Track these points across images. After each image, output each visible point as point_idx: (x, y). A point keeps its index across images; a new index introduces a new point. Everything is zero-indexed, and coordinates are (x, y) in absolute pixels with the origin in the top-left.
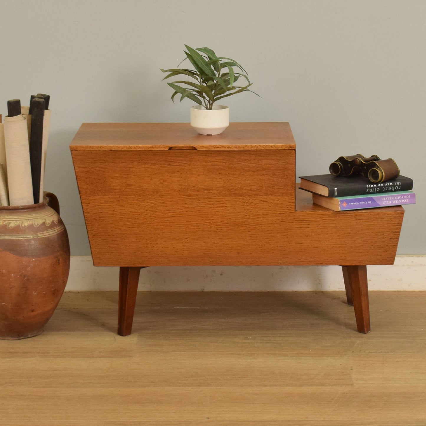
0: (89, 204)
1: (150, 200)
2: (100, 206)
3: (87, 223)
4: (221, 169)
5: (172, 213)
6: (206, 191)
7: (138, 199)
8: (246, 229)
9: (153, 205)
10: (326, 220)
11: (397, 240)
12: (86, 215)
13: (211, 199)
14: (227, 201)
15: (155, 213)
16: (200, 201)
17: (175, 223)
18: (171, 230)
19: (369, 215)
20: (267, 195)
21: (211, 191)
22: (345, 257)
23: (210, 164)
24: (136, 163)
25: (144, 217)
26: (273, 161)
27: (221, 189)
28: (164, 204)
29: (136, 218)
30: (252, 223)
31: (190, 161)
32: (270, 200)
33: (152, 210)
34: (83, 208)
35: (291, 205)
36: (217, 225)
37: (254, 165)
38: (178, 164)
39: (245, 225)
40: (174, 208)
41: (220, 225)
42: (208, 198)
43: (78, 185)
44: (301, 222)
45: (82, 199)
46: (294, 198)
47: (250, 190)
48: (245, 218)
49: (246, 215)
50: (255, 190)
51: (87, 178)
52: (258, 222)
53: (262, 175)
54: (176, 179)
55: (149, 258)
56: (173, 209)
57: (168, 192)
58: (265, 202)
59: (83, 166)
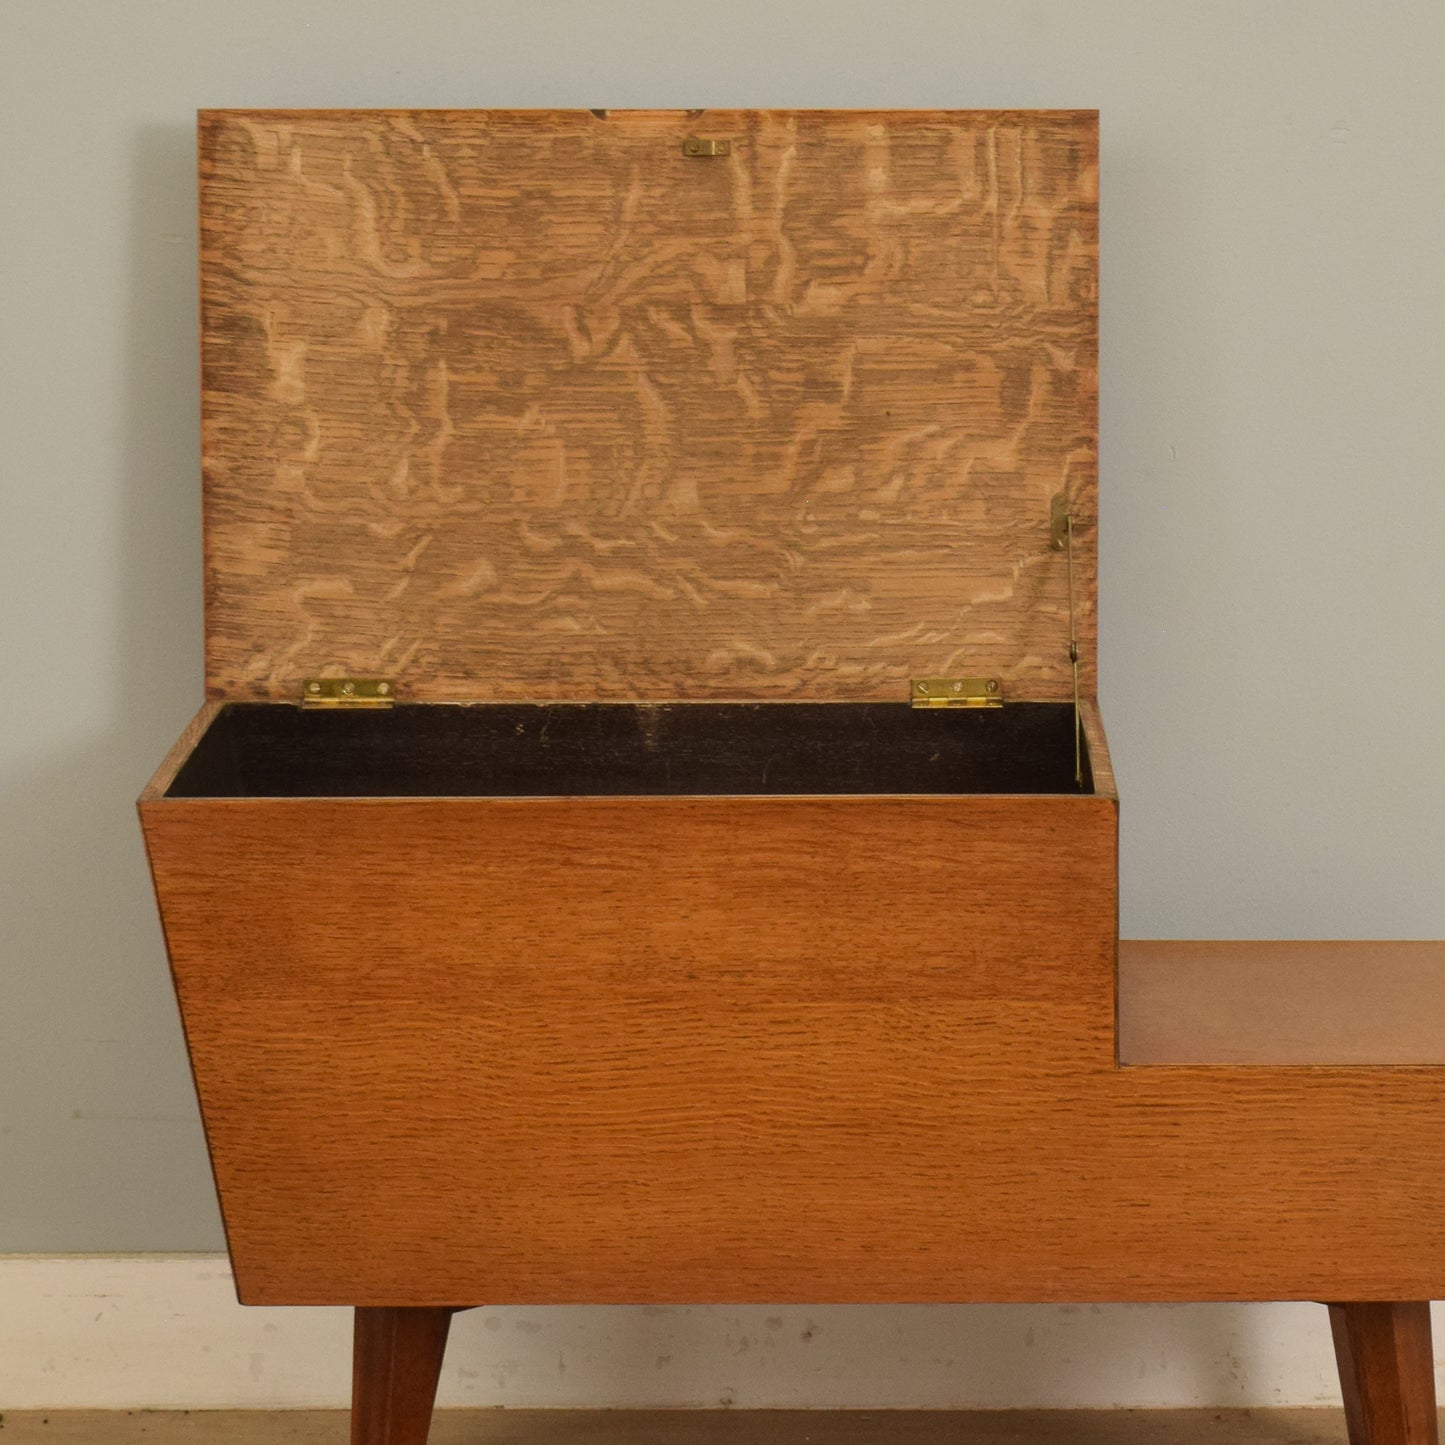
0: (213, 1035)
1: (486, 1015)
2: (267, 1041)
3: (211, 1119)
4: (796, 884)
5: (579, 1075)
6: (727, 978)
7: (432, 1013)
8: (903, 1144)
9: (497, 1037)
10: (1249, 1102)
12: (205, 1080)
13: (750, 1010)
14: (821, 1019)
15: (506, 1074)
16: (700, 1020)
17: (595, 1116)
18: (575, 1148)
19: (1436, 1082)
20: (994, 993)
21: (749, 978)
22: (1335, 1263)
23: (746, 859)
24: (419, 854)
25: (459, 1089)
26: (1018, 847)
27: (794, 968)
28: (547, 1035)
29: (423, 1093)
30: (927, 1119)
31: (660, 848)
32: (1006, 1017)
33: (491, 1059)
34: (192, 1050)
35: (1096, 1038)
36: (774, 1127)
37: (937, 864)
38: (605, 860)
39: (900, 1124)
40: (587, 1051)
41: (786, 1126)
42: (737, 1009)
43: (168, 948)
44: (1143, 1114)
45: (185, 1012)
46: (1112, 1010)
47: (920, 973)
48: (899, 1096)
49: (903, 1084)
50: (943, 972)
51: (208, 922)
52: (954, 1112)
53: (970, 908)
54: (598, 926)
55: (479, 1271)
56: (583, 1055)
57: (564, 983)
58: (984, 1027)
59: (189, 867)
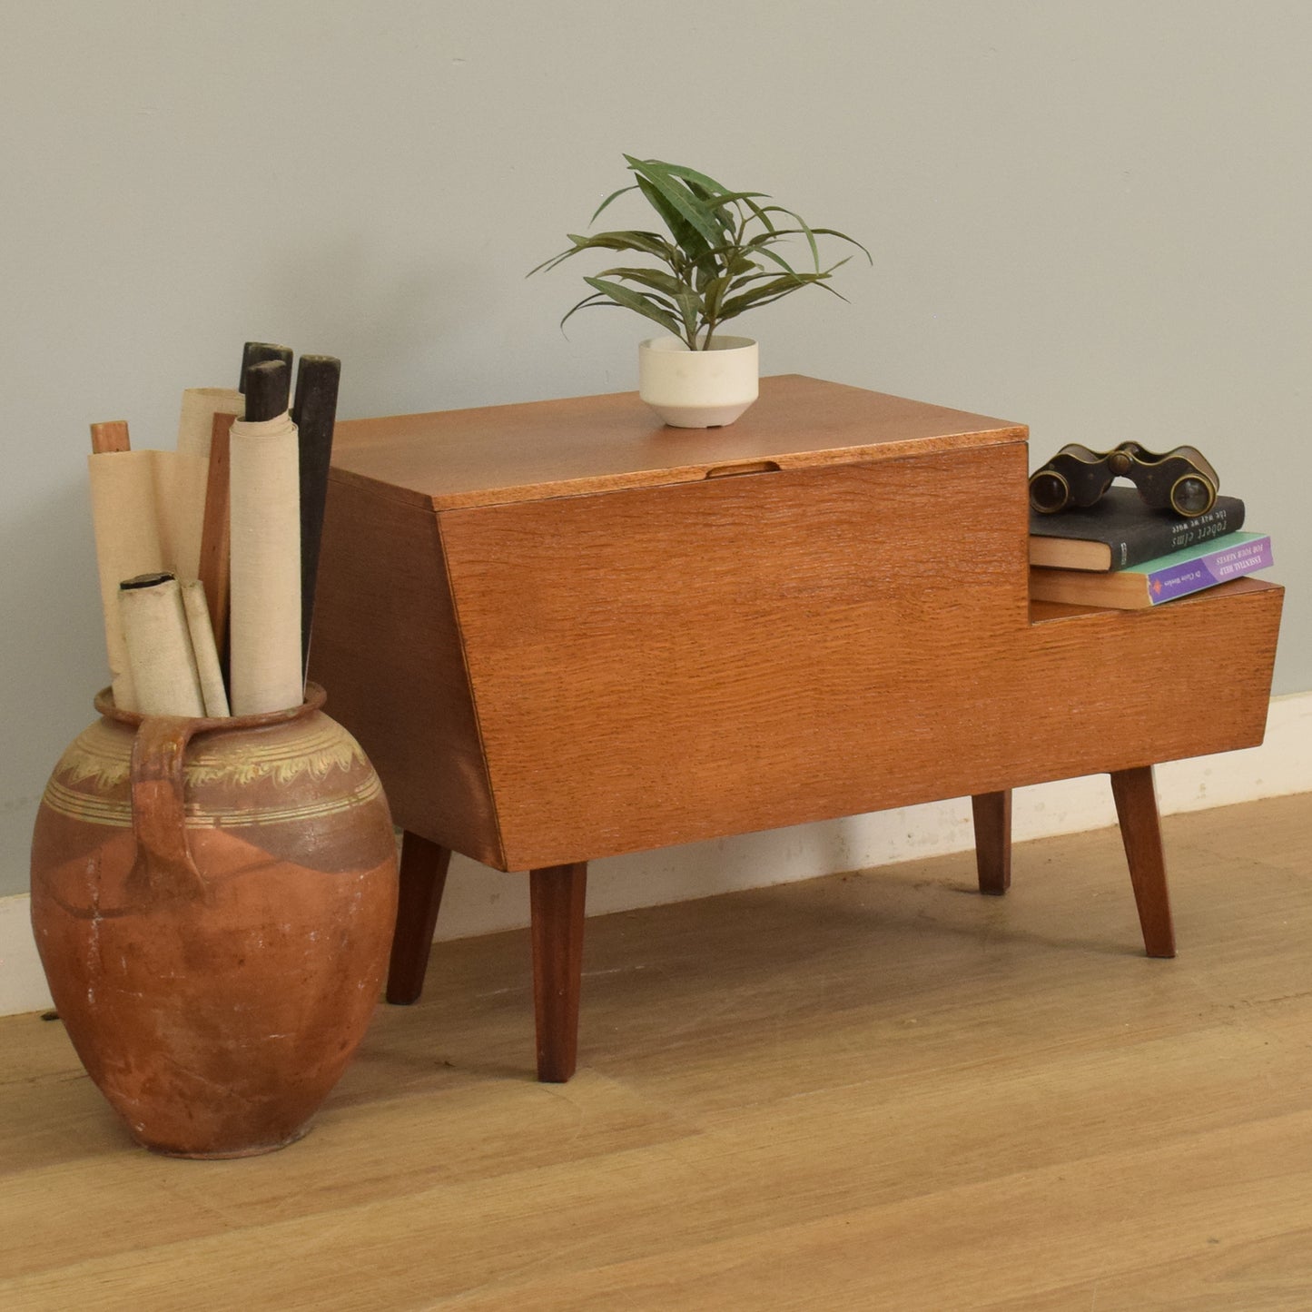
0: (488, 678)
1: (659, 639)
2: (523, 677)
3: (486, 739)
4: (843, 522)
5: (718, 675)
6: (804, 595)
7: (625, 642)
8: (909, 695)
10: (1104, 638)
11: (1269, 672)
12: (484, 711)
14: (860, 615)
15: (673, 680)
16: (789, 625)
17: (726, 702)
18: (715, 727)
19: (1204, 610)
20: (960, 584)
21: (818, 592)
23: (813, 509)
24: (616, 529)
26: (972, 481)
27: (843, 581)
28: (697, 649)
29: (621, 701)
30: (923, 676)
31: (761, 507)
32: (967, 599)
35: (1018, 607)
36: (834, 694)
37: (926, 499)
38: (729, 520)
39: (907, 682)
40: (721, 657)
41: (841, 693)
42: (810, 615)
44: (1046, 655)
46: (1026, 586)
48: (907, 663)
50: (930, 573)
51: (484, 596)
52: (938, 669)
53: (945, 527)
54: (726, 567)
56: (719, 660)
57: (705, 611)
58: (954, 608)
59: (471, 557)
